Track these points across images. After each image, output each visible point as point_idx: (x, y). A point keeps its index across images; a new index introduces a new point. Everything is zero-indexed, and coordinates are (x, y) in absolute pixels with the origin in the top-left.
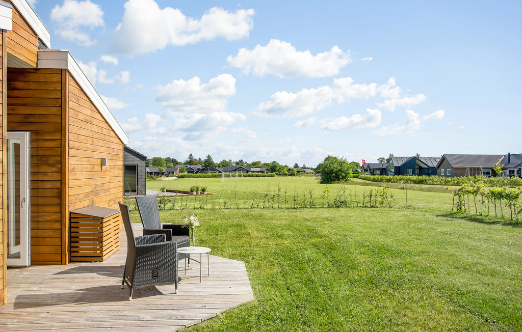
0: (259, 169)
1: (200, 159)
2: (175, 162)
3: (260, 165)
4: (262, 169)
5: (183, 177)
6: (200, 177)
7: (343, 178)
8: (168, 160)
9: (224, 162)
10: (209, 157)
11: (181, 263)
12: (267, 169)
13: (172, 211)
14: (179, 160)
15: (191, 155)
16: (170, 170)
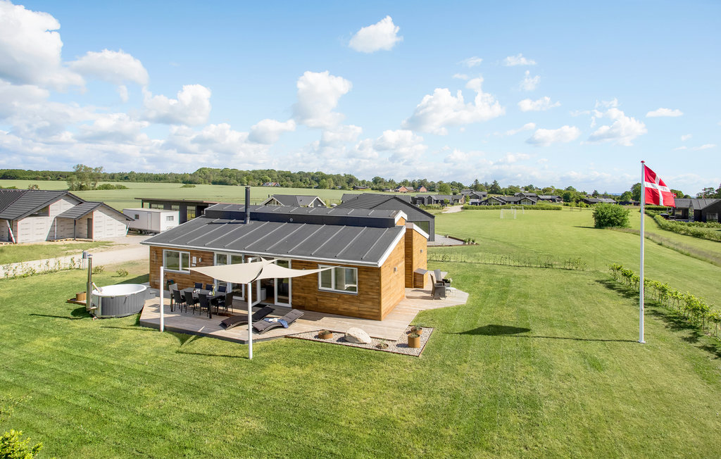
0: (549, 197)
1: (486, 184)
2: (460, 186)
3: (552, 192)
4: (553, 197)
5: (466, 208)
6: (483, 209)
7: (619, 224)
8: (453, 184)
9: (511, 188)
10: (495, 182)
11: (447, 292)
12: (559, 197)
13: (449, 263)
14: (465, 185)
15: (477, 180)
16: (455, 197)
